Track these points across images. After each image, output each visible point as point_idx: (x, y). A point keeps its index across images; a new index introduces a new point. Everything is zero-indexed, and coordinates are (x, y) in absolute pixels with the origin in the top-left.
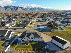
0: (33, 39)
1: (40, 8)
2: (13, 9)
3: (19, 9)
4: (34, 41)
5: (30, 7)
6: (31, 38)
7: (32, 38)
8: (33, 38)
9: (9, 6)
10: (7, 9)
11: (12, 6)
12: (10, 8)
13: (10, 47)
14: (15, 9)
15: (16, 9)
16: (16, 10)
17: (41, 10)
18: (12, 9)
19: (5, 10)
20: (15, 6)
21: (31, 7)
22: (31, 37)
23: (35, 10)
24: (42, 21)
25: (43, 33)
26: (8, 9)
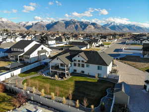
0: (83, 69)
1: (134, 25)
2: (79, 26)
3: (89, 27)
4: (86, 73)
5: (111, 23)
6: (77, 62)
7: (81, 63)
8: (83, 66)
9: (73, 22)
10: (68, 26)
11: (78, 22)
12: (73, 26)
13: (19, 75)
14: (81, 27)
15: (83, 27)
16: (83, 29)
17: (134, 30)
18: (76, 27)
19: (65, 29)
20: (82, 22)
21: (113, 24)
22: (79, 61)
23: (121, 29)
24: (132, 44)
25: (125, 63)
26: (70, 26)
